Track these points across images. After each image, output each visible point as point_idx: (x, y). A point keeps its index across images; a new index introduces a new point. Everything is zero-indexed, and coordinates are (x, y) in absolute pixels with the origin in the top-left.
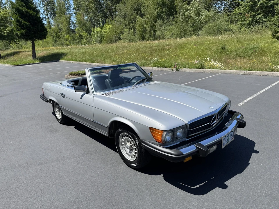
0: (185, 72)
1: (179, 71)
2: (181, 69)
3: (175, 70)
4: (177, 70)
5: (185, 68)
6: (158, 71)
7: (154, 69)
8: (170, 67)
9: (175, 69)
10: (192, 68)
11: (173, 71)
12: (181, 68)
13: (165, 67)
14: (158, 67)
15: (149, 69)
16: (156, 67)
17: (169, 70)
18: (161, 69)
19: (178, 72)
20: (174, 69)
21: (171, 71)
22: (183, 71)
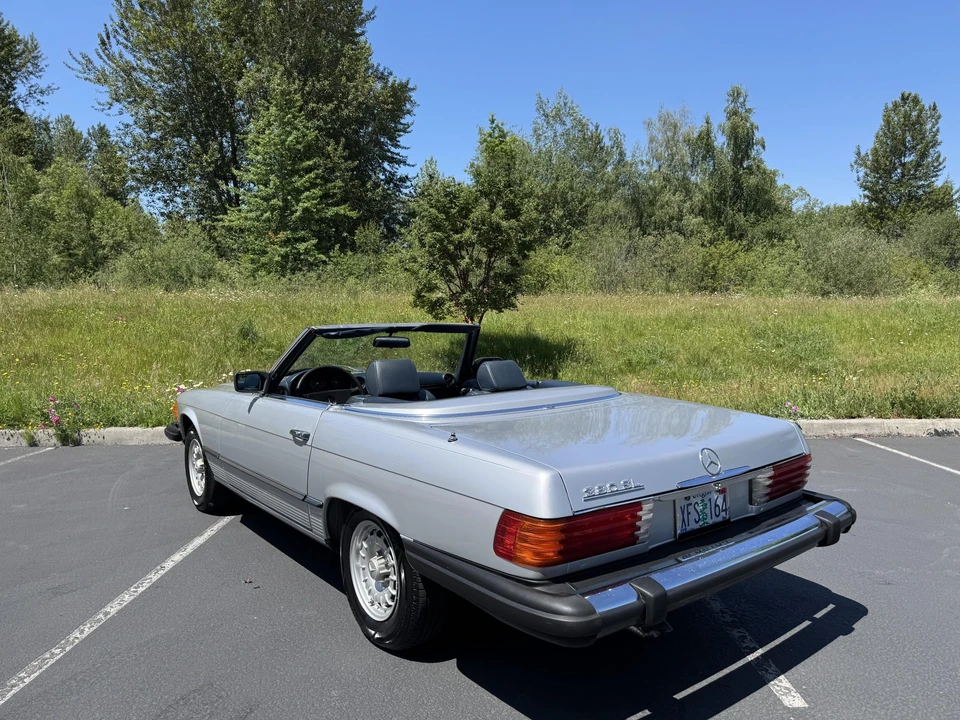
0: (119, 447)
1: (77, 443)
2: (91, 435)
3: (54, 440)
4: (67, 439)
5: (113, 423)
8: (11, 426)
9: (51, 431)
11: (33, 443)
12: (89, 425)
17: (11, 444)
19: (69, 449)
20: (46, 436)
21: (25, 443)
22: (109, 441)
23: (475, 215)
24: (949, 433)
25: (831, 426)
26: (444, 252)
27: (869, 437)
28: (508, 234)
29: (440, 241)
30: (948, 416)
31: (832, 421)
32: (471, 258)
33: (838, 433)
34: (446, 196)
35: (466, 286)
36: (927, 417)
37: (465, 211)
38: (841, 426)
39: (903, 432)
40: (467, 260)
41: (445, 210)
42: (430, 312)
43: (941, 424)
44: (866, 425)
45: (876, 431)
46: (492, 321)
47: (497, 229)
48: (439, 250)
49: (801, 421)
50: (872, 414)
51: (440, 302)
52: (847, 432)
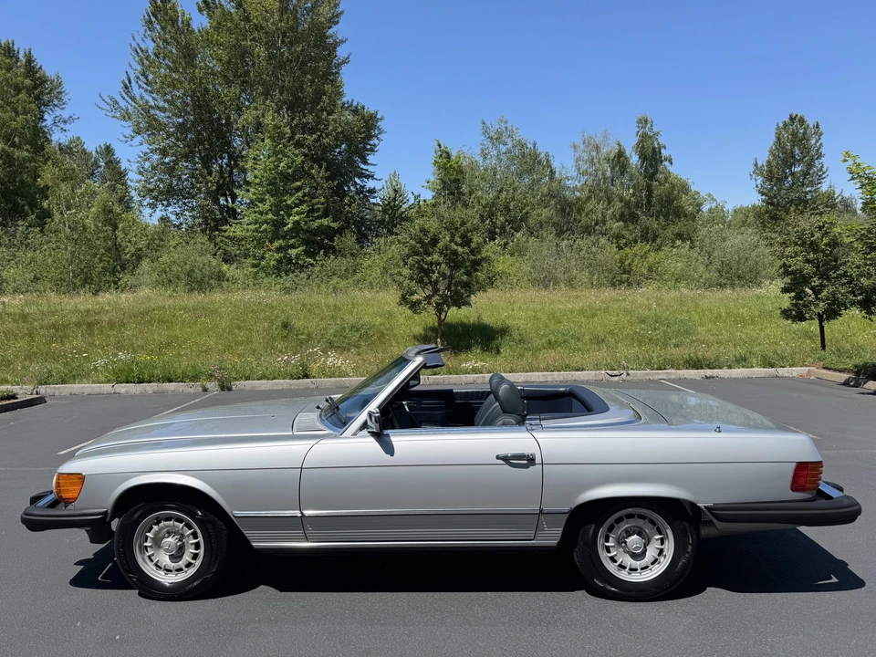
1: (230, 389)
2: (238, 385)
3: (217, 388)
4: (225, 387)
5: (248, 378)
6: (143, 395)
7: (123, 391)
8: (191, 381)
9: (214, 383)
10: (274, 379)
11: (205, 390)
12: (236, 379)
13: (170, 381)
14: (141, 382)
15: (97, 390)
16: (127, 382)
17: (192, 390)
18: (156, 388)
19: (226, 393)
20: (213, 386)
21: (200, 389)
22: (248, 388)
23: (440, 245)
24: (713, 377)
25: (647, 374)
26: (421, 269)
27: (669, 380)
28: (463, 257)
29: (418, 262)
30: (714, 368)
31: (648, 371)
32: (439, 273)
33: (651, 378)
34: (421, 231)
35: (436, 291)
36: (702, 368)
37: (435, 241)
38: (653, 375)
39: (688, 377)
40: (437, 274)
41: (421, 242)
42: (410, 308)
43: (709, 372)
44: (667, 373)
45: (673, 377)
46: (454, 314)
47: (455, 253)
48: (418, 268)
49: (630, 372)
50: (672, 367)
51: (419, 302)
52: (656, 377)
